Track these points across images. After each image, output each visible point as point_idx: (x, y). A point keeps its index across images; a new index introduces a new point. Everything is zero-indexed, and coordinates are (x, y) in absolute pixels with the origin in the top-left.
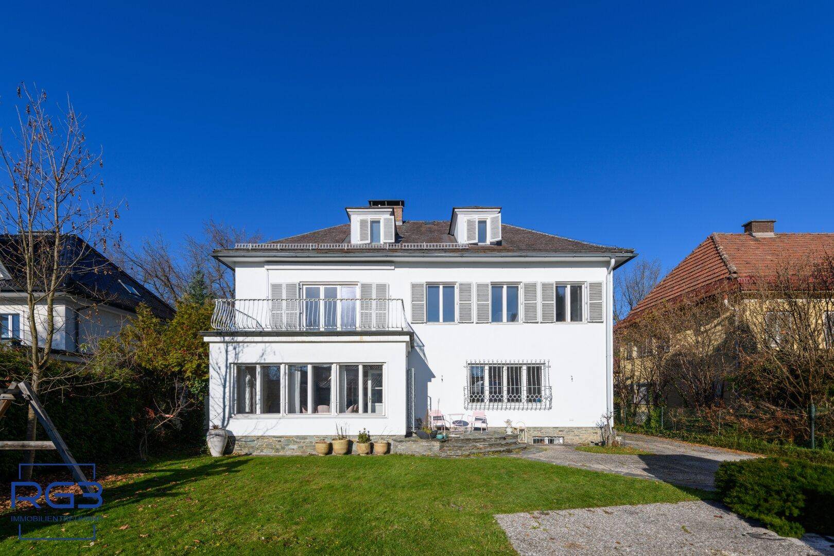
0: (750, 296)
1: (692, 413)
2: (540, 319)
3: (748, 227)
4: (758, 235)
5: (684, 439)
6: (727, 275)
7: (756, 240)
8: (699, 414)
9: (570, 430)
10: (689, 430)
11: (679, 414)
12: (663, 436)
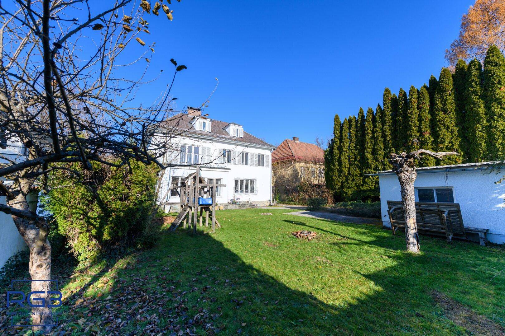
0: (298, 162)
1: (288, 196)
2: (254, 165)
3: (294, 138)
4: (296, 141)
5: (286, 204)
6: (292, 154)
7: (296, 143)
8: (290, 196)
9: (262, 202)
10: (288, 201)
11: (284, 197)
12: (281, 203)
